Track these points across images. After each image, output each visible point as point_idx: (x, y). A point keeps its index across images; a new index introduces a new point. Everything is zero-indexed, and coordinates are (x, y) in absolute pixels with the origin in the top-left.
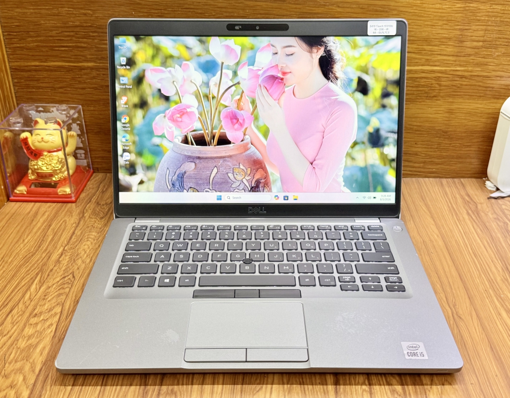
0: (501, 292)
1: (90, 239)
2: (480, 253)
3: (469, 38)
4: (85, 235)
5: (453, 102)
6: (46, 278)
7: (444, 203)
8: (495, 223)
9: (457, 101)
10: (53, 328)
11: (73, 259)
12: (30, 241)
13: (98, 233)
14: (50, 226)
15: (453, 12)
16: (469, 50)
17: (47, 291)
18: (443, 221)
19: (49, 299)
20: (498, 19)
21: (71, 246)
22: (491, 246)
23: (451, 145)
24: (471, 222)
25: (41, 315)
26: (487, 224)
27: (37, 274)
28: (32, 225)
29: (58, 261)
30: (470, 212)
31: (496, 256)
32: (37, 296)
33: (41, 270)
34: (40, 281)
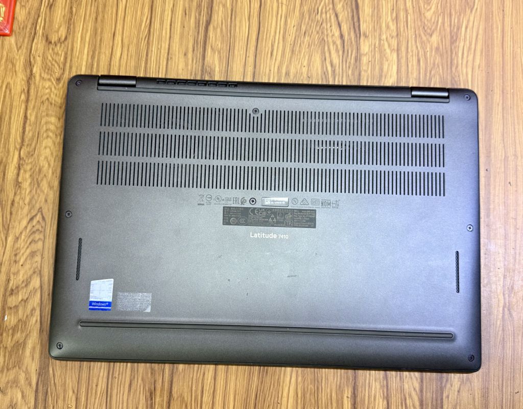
1: (51, 134)
4: (42, 121)
6: (10, 220)
10: (37, 316)
11: (35, 180)
13: (59, 119)
21: (28, 150)
25: (18, 292)
32: (7, 257)
34: (3, 226)
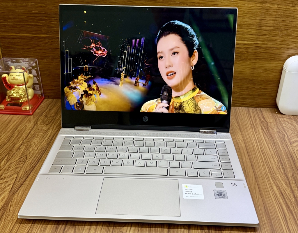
0: (275, 174)
2: (265, 152)
3: (265, 25)
5: (255, 63)
7: (248, 122)
8: (277, 135)
9: (258, 62)
12: (4, 136)
14: (17, 128)
15: (255, 9)
16: (265, 32)
17: (10, 165)
18: (246, 132)
19: (10, 170)
20: (282, 14)
22: (273, 148)
23: (255, 88)
24: (263, 133)
26: (272, 135)
27: (6, 156)
28: (7, 128)
29: (19, 148)
30: (263, 127)
31: (275, 154)
33: (9, 154)
